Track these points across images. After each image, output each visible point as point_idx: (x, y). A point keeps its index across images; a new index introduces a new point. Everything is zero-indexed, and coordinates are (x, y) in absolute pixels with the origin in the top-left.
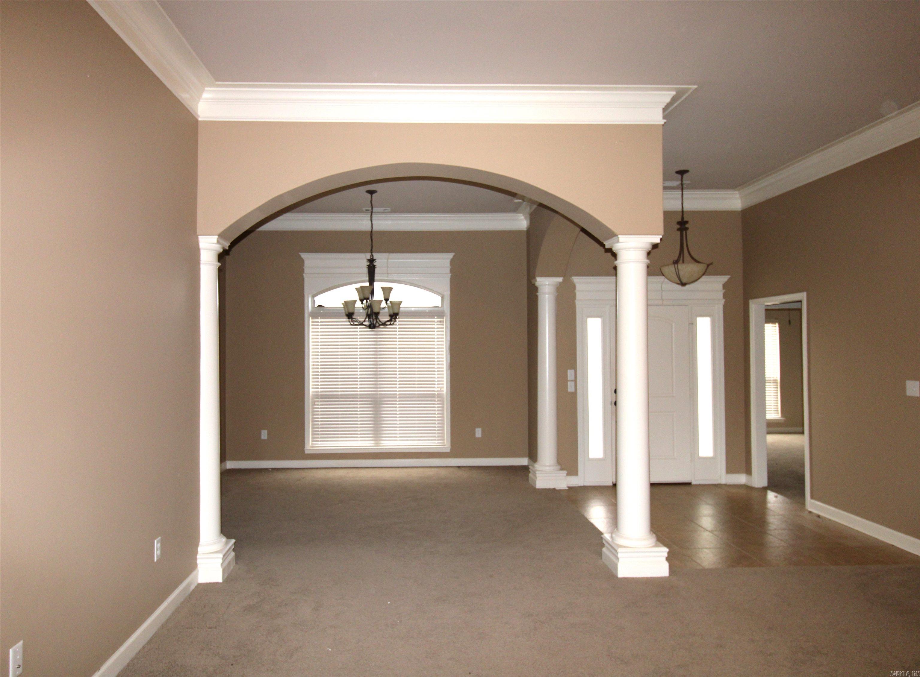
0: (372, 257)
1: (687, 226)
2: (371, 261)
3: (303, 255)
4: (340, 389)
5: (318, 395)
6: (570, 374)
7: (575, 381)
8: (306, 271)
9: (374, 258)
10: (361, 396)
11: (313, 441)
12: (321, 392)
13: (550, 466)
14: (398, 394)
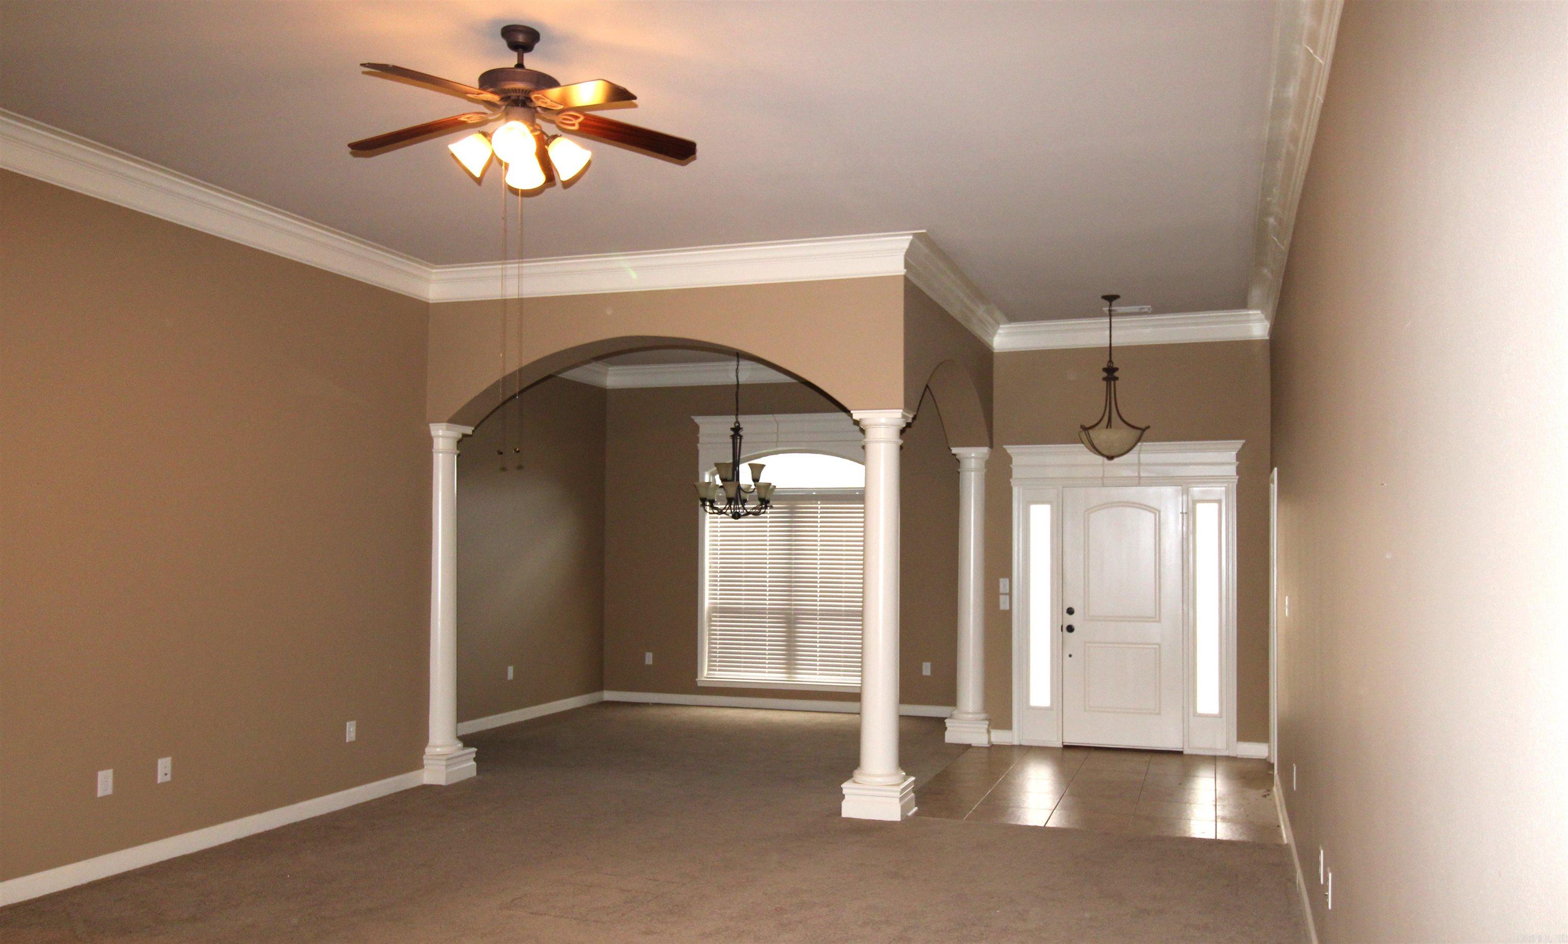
0: (737, 425)
1: (1116, 374)
2: (737, 430)
3: (698, 420)
4: (743, 601)
5: (716, 608)
6: (1003, 583)
7: (1010, 594)
8: (702, 439)
9: (741, 426)
10: (771, 611)
11: (709, 670)
12: (721, 604)
13: (974, 713)
14: (818, 609)
